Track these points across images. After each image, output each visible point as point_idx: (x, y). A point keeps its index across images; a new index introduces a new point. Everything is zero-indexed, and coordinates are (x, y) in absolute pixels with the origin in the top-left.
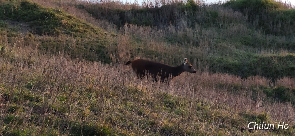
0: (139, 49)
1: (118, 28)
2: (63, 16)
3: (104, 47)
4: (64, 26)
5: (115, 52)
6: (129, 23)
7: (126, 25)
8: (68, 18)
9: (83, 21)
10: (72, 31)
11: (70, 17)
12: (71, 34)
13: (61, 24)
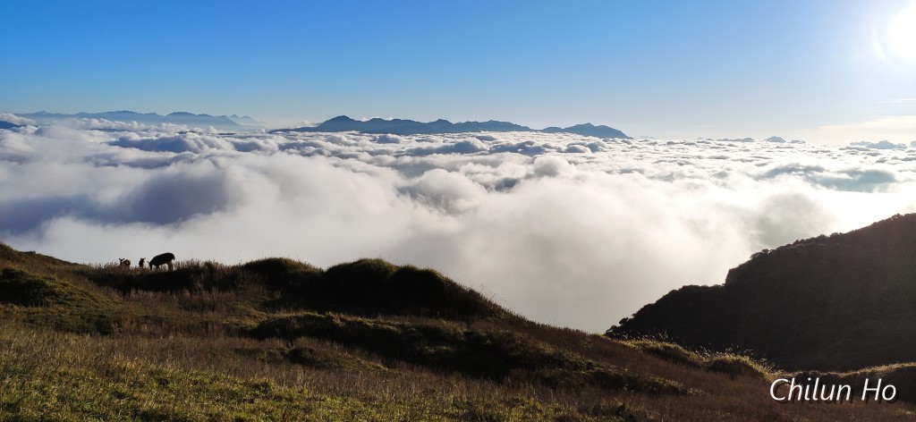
0: (147, 317)
1: (124, 294)
2: (57, 284)
3: (105, 317)
4: (57, 295)
5: (119, 322)
6: (137, 289)
7: (133, 292)
8: (62, 286)
9: (81, 288)
10: (68, 300)
11: (65, 285)
12: (65, 304)
13: (53, 293)
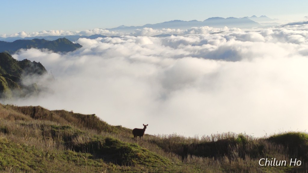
1: (183, 158)
2: (139, 150)
4: (139, 158)
7: (189, 157)
8: (142, 151)
11: (144, 151)
12: (145, 165)
13: (137, 156)
